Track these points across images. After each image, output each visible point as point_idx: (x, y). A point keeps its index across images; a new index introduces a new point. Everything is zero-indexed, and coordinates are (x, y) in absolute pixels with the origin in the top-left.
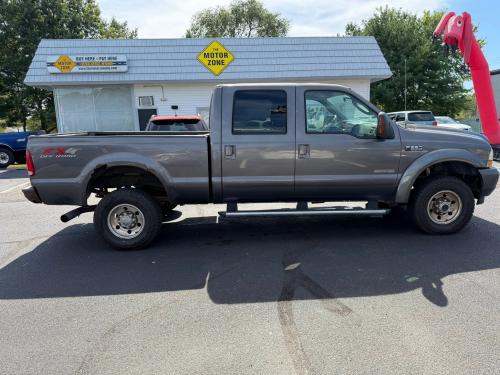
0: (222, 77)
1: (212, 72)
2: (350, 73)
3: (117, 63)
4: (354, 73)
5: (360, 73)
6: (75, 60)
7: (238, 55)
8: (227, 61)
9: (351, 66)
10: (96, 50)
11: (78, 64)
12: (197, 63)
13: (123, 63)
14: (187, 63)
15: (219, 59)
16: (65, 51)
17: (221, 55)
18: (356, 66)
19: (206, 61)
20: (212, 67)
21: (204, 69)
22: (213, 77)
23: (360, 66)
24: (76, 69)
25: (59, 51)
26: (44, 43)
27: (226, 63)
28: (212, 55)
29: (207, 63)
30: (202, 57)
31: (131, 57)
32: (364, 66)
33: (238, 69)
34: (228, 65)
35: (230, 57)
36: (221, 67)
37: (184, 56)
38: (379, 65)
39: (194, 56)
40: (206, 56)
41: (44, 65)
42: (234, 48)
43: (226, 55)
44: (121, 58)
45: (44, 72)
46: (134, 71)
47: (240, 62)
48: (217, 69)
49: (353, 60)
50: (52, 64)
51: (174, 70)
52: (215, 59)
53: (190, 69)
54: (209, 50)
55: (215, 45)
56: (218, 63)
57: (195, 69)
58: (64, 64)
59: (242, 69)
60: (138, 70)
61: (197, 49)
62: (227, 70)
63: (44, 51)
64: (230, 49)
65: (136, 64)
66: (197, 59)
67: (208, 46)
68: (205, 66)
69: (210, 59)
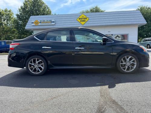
2: (130, 23)
3: (52, 22)
4: (132, 23)
5: (134, 23)
6: (39, 21)
7: (90, 18)
8: (86, 20)
9: (131, 21)
10: (46, 18)
11: (40, 23)
12: (77, 21)
16: (37, 19)
17: (85, 18)
18: (132, 21)
19: (79, 21)
20: (81, 22)
21: (79, 23)
23: (134, 20)
24: (40, 24)
25: (35, 19)
26: (31, 17)
28: (82, 19)
29: (80, 21)
30: (78, 19)
31: (56, 20)
32: (136, 20)
34: (87, 22)
35: (87, 19)
37: (73, 19)
38: (141, 20)
39: (76, 19)
40: (80, 19)
41: (31, 23)
42: (89, 16)
43: (86, 18)
44: (53, 20)
45: (31, 25)
46: (57, 24)
47: (91, 20)
48: (83, 23)
49: (131, 18)
50: (33, 23)
51: (69, 24)
52: (82, 20)
54: (81, 17)
56: (84, 21)
57: (76, 23)
58: (36, 23)
59: (91, 23)
60: (58, 24)
61: (76, 17)
62: (86, 23)
63: (31, 19)
64: (87, 16)
65: (57, 22)
66: (77, 20)
67: (80, 16)
68: (79, 22)
69: (81, 20)
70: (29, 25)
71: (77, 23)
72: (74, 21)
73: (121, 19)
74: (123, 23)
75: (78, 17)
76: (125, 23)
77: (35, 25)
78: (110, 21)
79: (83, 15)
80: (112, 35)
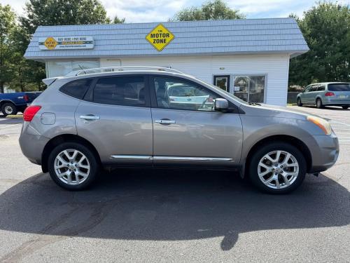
0: (164, 52)
1: (156, 48)
2: (270, 49)
3: (86, 43)
4: (274, 49)
5: (280, 49)
6: (57, 41)
7: (176, 35)
8: (168, 40)
9: (272, 43)
10: (73, 33)
11: (59, 43)
12: (145, 42)
13: (90, 42)
15: (162, 38)
17: (164, 35)
19: (152, 40)
20: (156, 45)
21: (150, 46)
22: (156, 52)
23: (280, 43)
24: (58, 47)
26: (39, 28)
27: (167, 41)
28: (157, 35)
29: (153, 42)
30: (149, 37)
31: (96, 37)
33: (177, 46)
34: (169, 43)
35: (171, 37)
36: (163, 45)
37: (136, 37)
39: (144, 36)
40: (152, 36)
41: (37, 44)
42: (175, 30)
43: (168, 35)
44: (88, 40)
45: (37, 49)
46: (98, 48)
47: (179, 40)
48: (160, 46)
49: (274, 37)
50: (42, 44)
51: (127, 47)
52: (159, 38)
53: (139, 47)
54: (155, 32)
56: (161, 41)
57: (142, 47)
58: (50, 43)
59: (180, 46)
60: (102, 48)
61: (146, 31)
62: (168, 47)
63: (39, 34)
64: (172, 30)
65: (101, 43)
66: (146, 38)
67: (154, 29)
68: (151, 44)
69: (155, 38)
70: (34, 49)
71: (146, 46)
72: (138, 42)
73: (250, 38)
74: (253, 49)
75: (149, 31)
76: (259, 49)
77: (46, 48)
78: (225, 44)
79: (160, 28)
80: (228, 76)
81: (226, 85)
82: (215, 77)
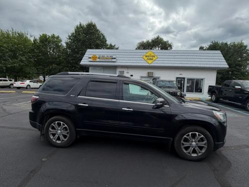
0: (152, 65)
1: (148, 63)
2: (208, 66)
7: (159, 57)
8: (154, 59)
10: (106, 53)
11: (99, 58)
12: (142, 59)
13: (115, 58)
14: (139, 59)
16: (95, 54)
17: (152, 56)
18: (211, 63)
19: (146, 58)
20: (148, 61)
21: (145, 61)
22: (148, 65)
24: (98, 60)
25: (93, 53)
26: (88, 50)
28: (149, 56)
30: (144, 57)
31: (117, 56)
33: (158, 62)
34: (155, 60)
35: (156, 57)
36: (152, 61)
37: (137, 56)
38: (222, 63)
39: (142, 56)
40: (146, 56)
41: (87, 58)
42: (158, 54)
43: (154, 56)
44: (114, 57)
45: (87, 60)
46: (117, 61)
47: (160, 59)
48: (150, 62)
50: (90, 58)
51: (133, 61)
53: (139, 61)
55: (150, 53)
56: (151, 59)
57: (141, 61)
58: (94, 58)
59: (160, 62)
60: (120, 61)
62: (154, 62)
63: (88, 53)
64: (156, 54)
65: (120, 59)
67: (147, 53)
69: (148, 58)
70: (85, 60)
71: (143, 61)
74: (199, 66)
75: (145, 54)
76: (202, 66)
77: (92, 60)
78: (183, 62)
80: (184, 78)
81: (183, 82)
82: (177, 78)
